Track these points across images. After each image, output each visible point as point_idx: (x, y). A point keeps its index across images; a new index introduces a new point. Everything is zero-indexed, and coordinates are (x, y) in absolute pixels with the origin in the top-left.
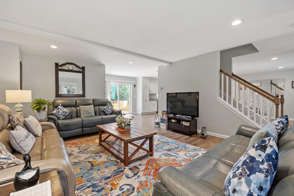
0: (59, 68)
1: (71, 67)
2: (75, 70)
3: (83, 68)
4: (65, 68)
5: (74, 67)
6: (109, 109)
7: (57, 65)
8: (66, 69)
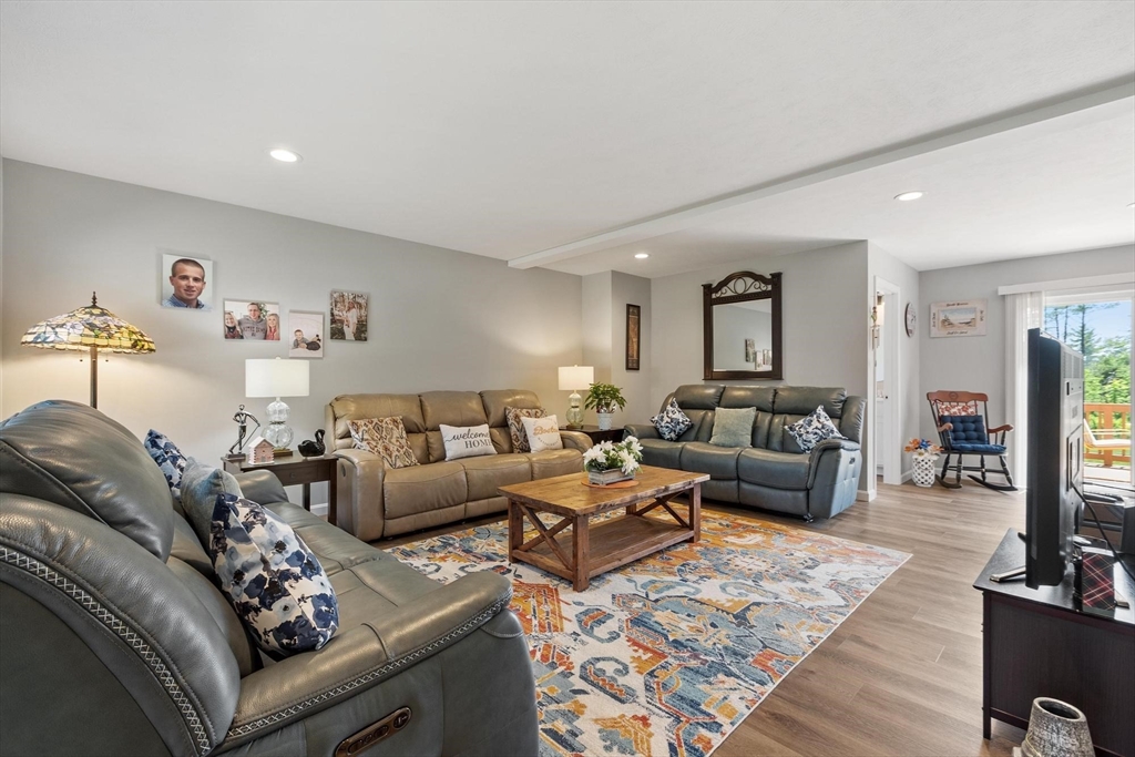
0: (714, 296)
1: (740, 286)
2: (752, 290)
3: (776, 279)
4: (727, 292)
5: (749, 281)
6: (810, 430)
7: (708, 289)
8: (729, 294)
